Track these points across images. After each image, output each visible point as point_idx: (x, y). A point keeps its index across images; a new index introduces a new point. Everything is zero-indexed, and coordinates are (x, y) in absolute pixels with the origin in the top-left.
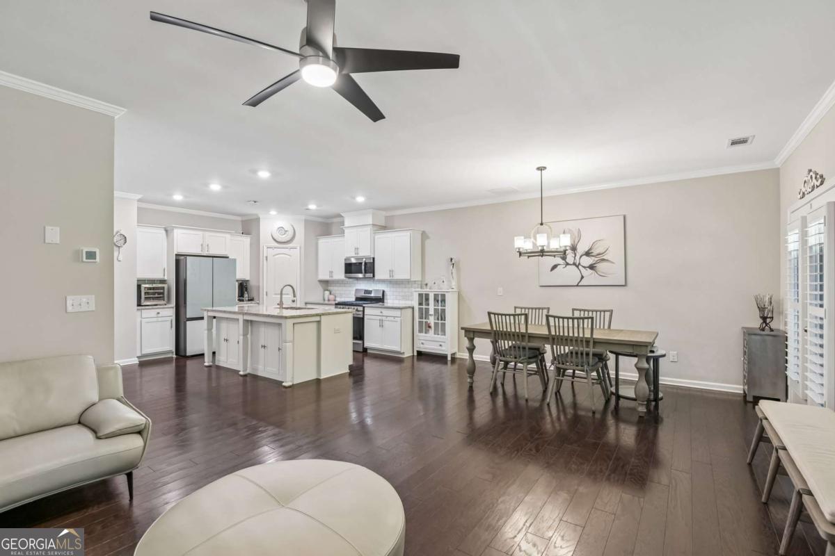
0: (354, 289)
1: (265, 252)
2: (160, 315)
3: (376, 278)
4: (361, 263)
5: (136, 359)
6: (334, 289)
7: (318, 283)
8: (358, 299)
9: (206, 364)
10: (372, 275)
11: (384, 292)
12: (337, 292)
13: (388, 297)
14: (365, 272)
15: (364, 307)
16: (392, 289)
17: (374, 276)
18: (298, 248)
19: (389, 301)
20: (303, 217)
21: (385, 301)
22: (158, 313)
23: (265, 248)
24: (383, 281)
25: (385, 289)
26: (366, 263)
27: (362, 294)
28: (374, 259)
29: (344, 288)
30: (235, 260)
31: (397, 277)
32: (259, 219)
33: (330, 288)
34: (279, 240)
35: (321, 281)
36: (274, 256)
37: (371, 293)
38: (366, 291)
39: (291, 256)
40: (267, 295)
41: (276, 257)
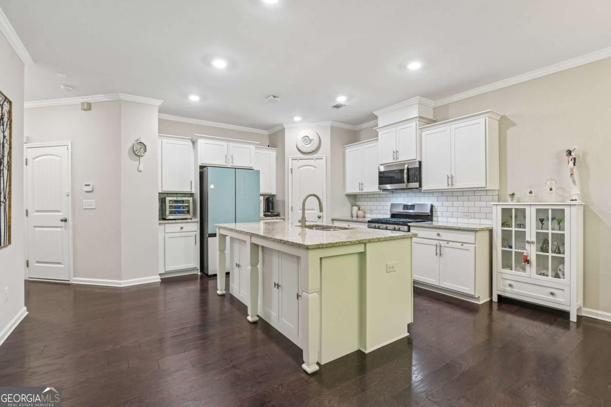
0: (389, 204)
1: (290, 163)
2: (183, 230)
3: (424, 187)
4: (403, 170)
5: (159, 277)
6: (363, 204)
7: (346, 198)
8: (393, 216)
9: (219, 292)
10: (416, 185)
11: (432, 206)
12: (368, 208)
13: (439, 214)
14: (408, 182)
15: (409, 227)
16: (445, 203)
17: (420, 186)
18: (324, 158)
19: (440, 219)
20: (329, 124)
21: (434, 219)
22: (182, 228)
23: (290, 160)
24: (431, 192)
25: (435, 204)
26: (408, 169)
27: (400, 210)
28: (420, 163)
29: (376, 203)
30: (258, 172)
31: (459, 185)
32: (284, 129)
33: (358, 203)
34: (304, 150)
35: (349, 196)
36: (299, 168)
37: (414, 208)
38: (406, 207)
39: (316, 168)
40: (292, 210)
41: (301, 169)
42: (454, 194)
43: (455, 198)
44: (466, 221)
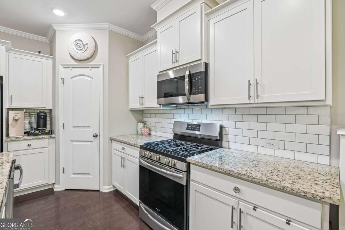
0: (173, 121)
1: (61, 72)
3: (212, 101)
4: (183, 77)
6: (149, 120)
8: (179, 137)
10: (201, 97)
11: (222, 127)
12: (153, 124)
13: (231, 138)
14: (190, 93)
15: (189, 164)
16: (239, 124)
17: (207, 99)
18: (101, 67)
19: (232, 145)
20: (106, 26)
21: (224, 144)
23: (61, 68)
24: (222, 108)
25: (226, 124)
26: (190, 75)
27: (184, 130)
28: (207, 65)
29: (161, 120)
33: (145, 119)
34: (77, 57)
35: (133, 111)
36: (72, 78)
37: (199, 129)
38: (190, 127)
39: (92, 78)
40: (63, 128)
41: (74, 79)
42: (253, 111)
43: (255, 118)
44: (270, 152)
